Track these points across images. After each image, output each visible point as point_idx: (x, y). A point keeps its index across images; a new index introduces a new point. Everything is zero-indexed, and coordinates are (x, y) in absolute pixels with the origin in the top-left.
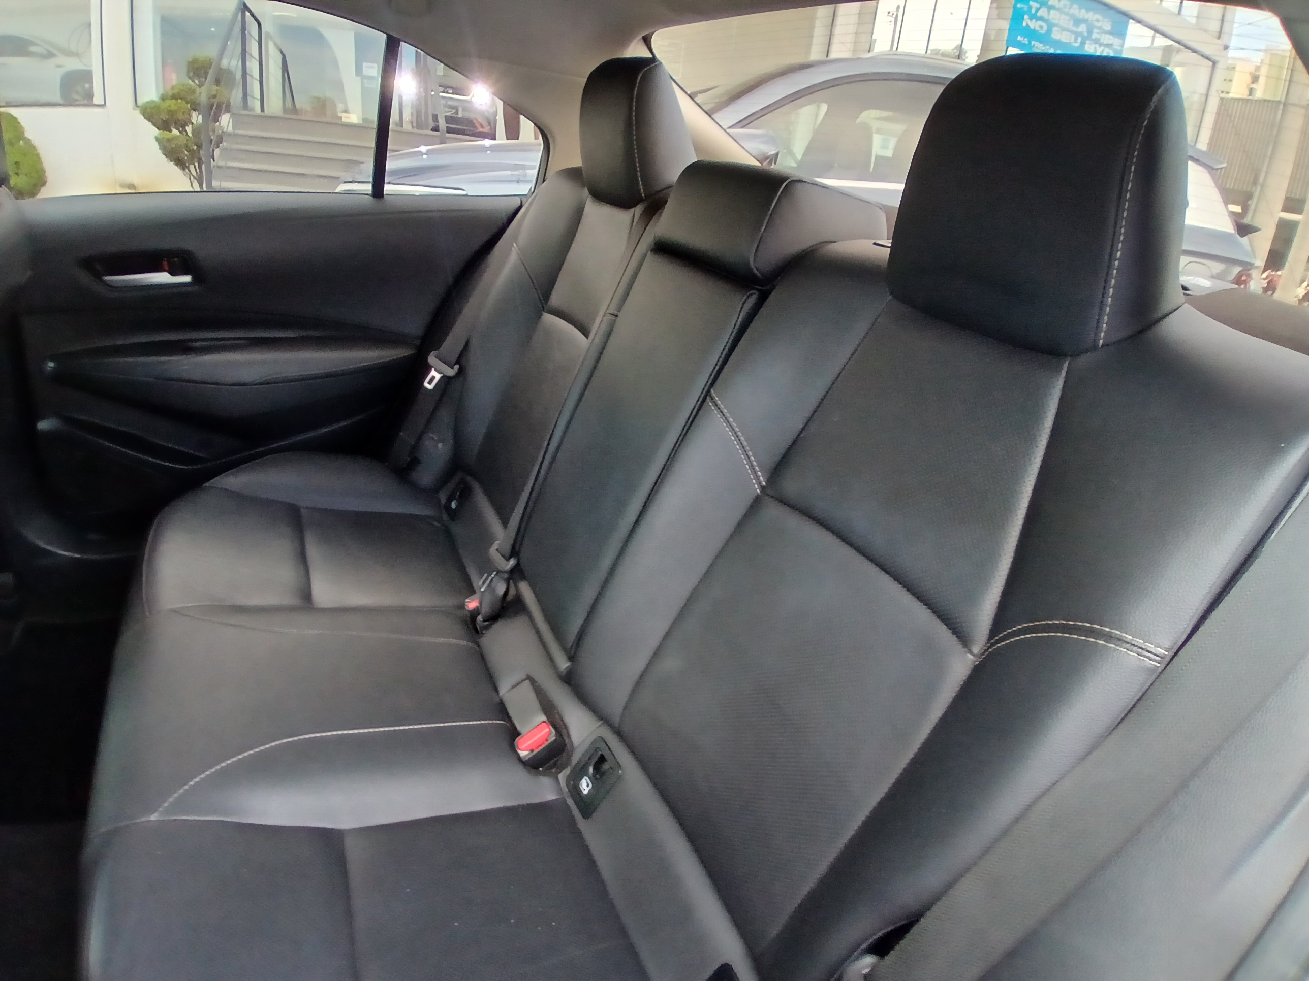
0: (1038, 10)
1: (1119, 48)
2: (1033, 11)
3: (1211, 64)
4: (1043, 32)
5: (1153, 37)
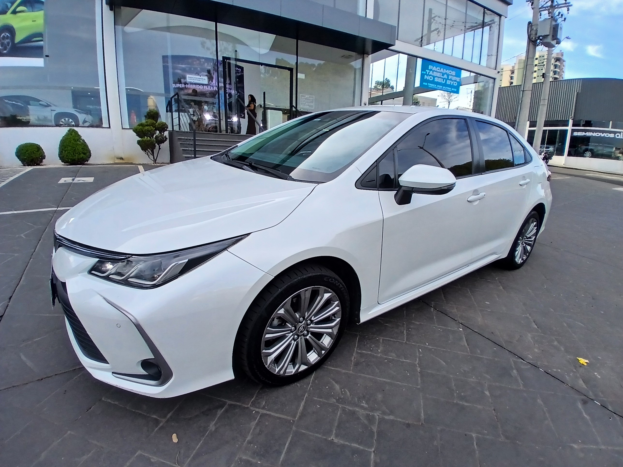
0: (429, 73)
1: (459, 81)
2: (428, 73)
3: (493, 79)
4: (432, 79)
5: (470, 74)
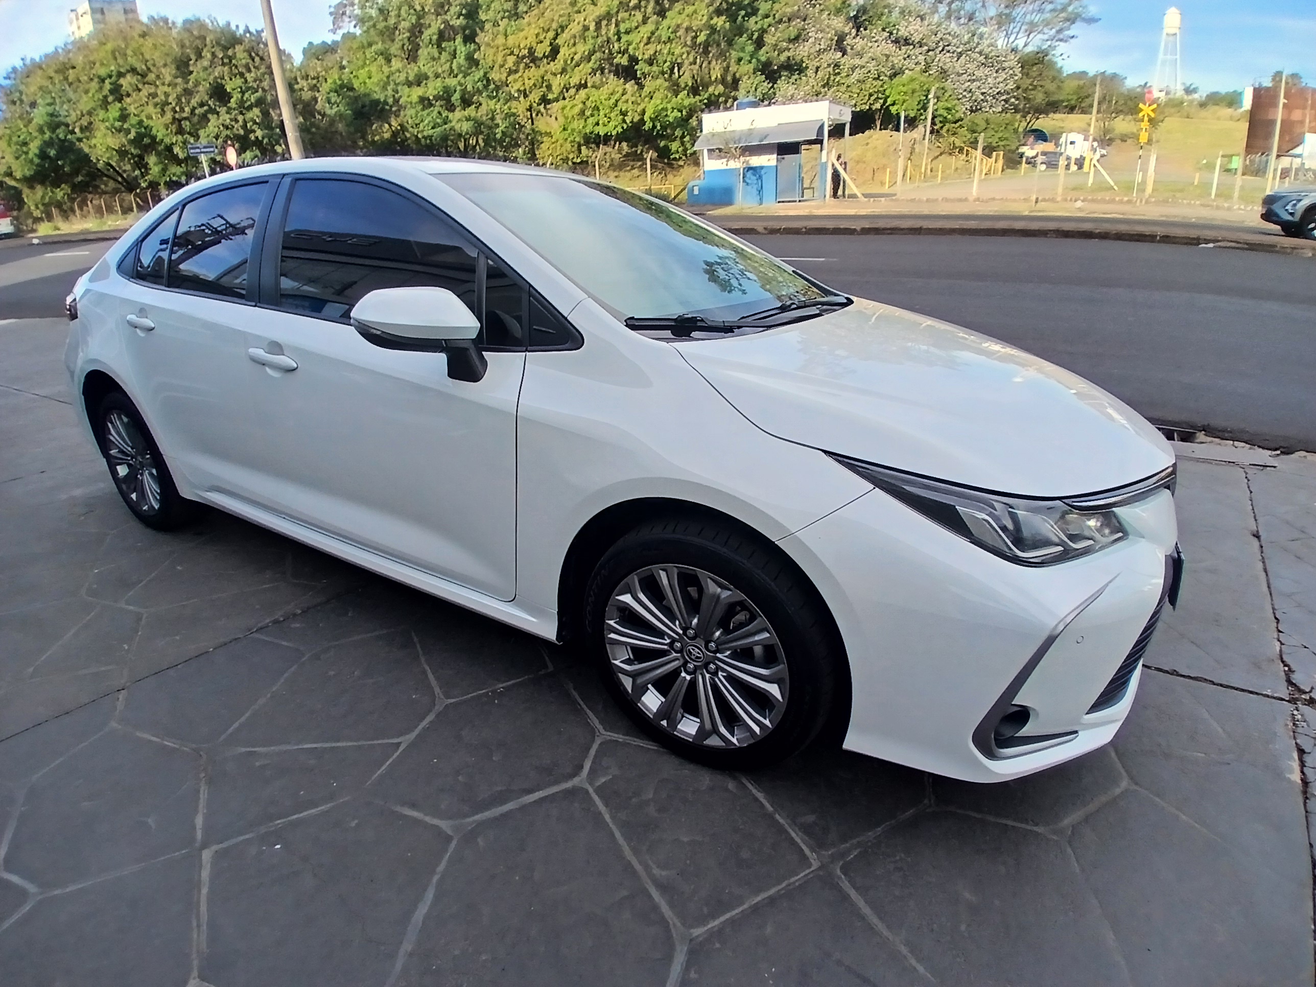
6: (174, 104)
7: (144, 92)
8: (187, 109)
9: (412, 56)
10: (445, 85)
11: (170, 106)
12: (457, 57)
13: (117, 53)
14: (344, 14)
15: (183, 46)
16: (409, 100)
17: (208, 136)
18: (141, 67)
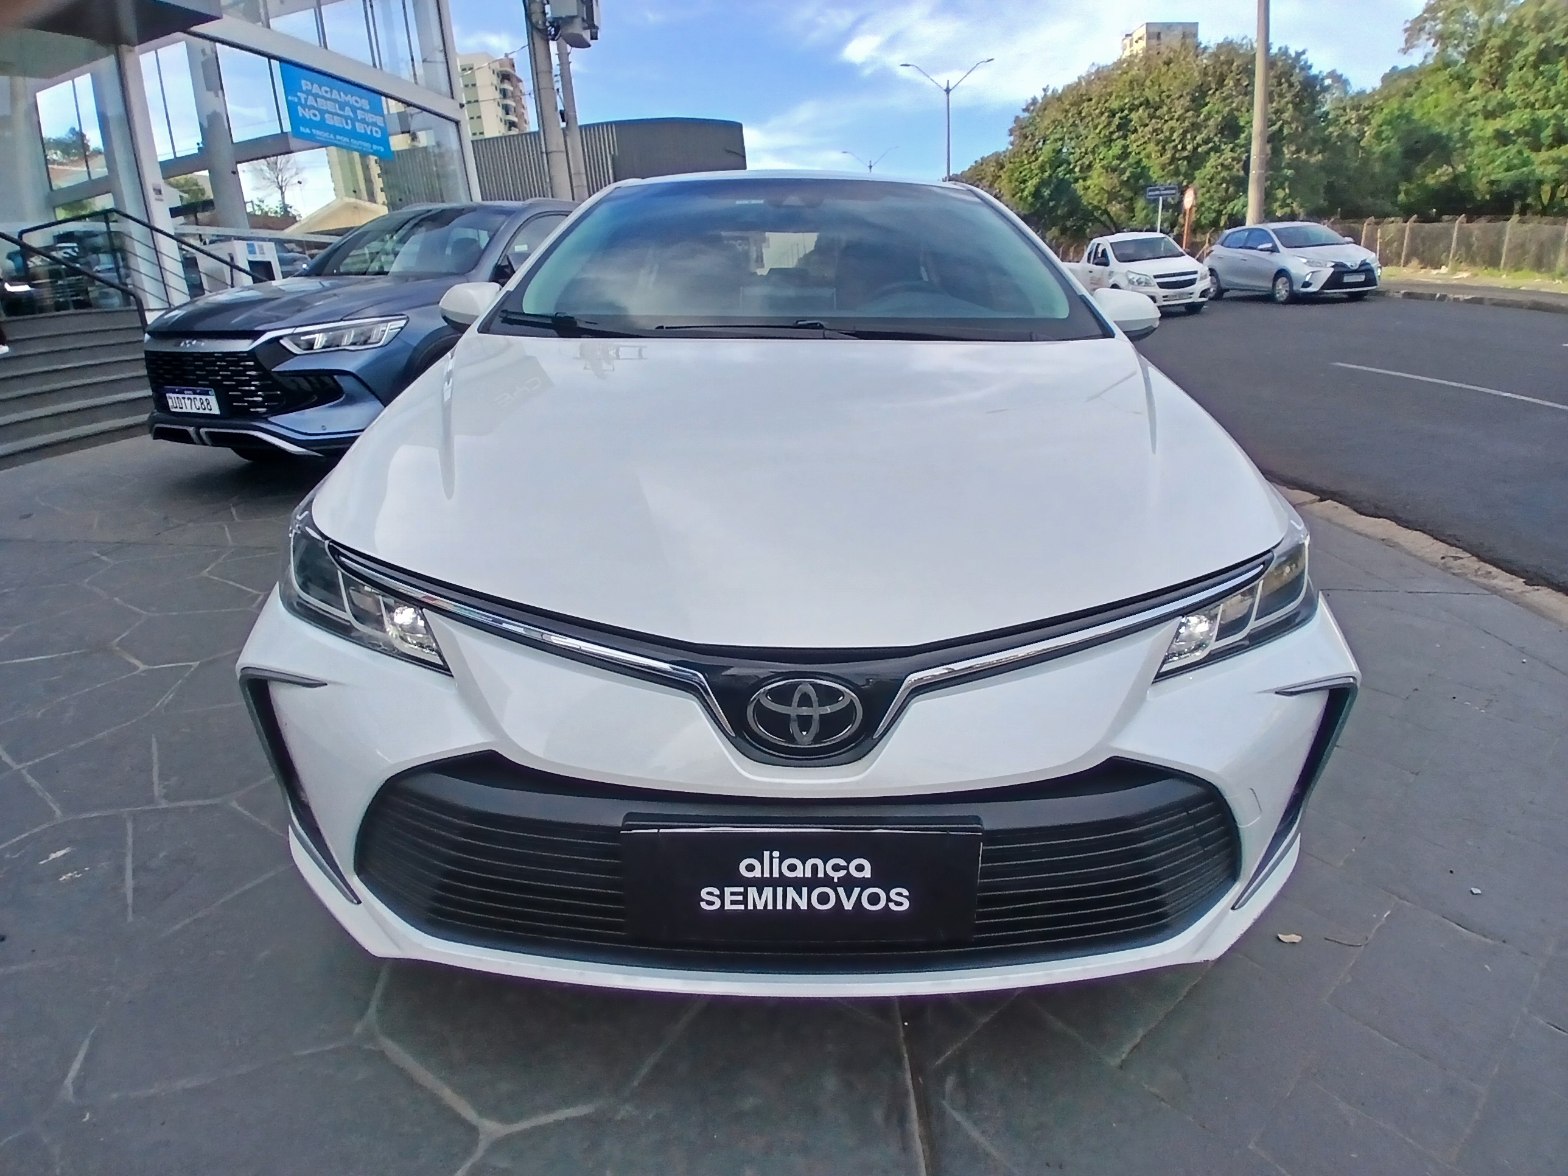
0: (306, 100)
1: (383, 125)
2: (303, 101)
3: (454, 123)
4: (317, 119)
6: (1177, 142)
7: (1149, 128)
8: (1189, 147)
9: (1498, 81)
10: (1536, 117)
11: (1173, 144)
12: (1558, 84)
13: (1135, 83)
14: (1421, 29)
15: (1206, 74)
16: (1481, 134)
17: (1204, 178)
18: (1154, 99)
